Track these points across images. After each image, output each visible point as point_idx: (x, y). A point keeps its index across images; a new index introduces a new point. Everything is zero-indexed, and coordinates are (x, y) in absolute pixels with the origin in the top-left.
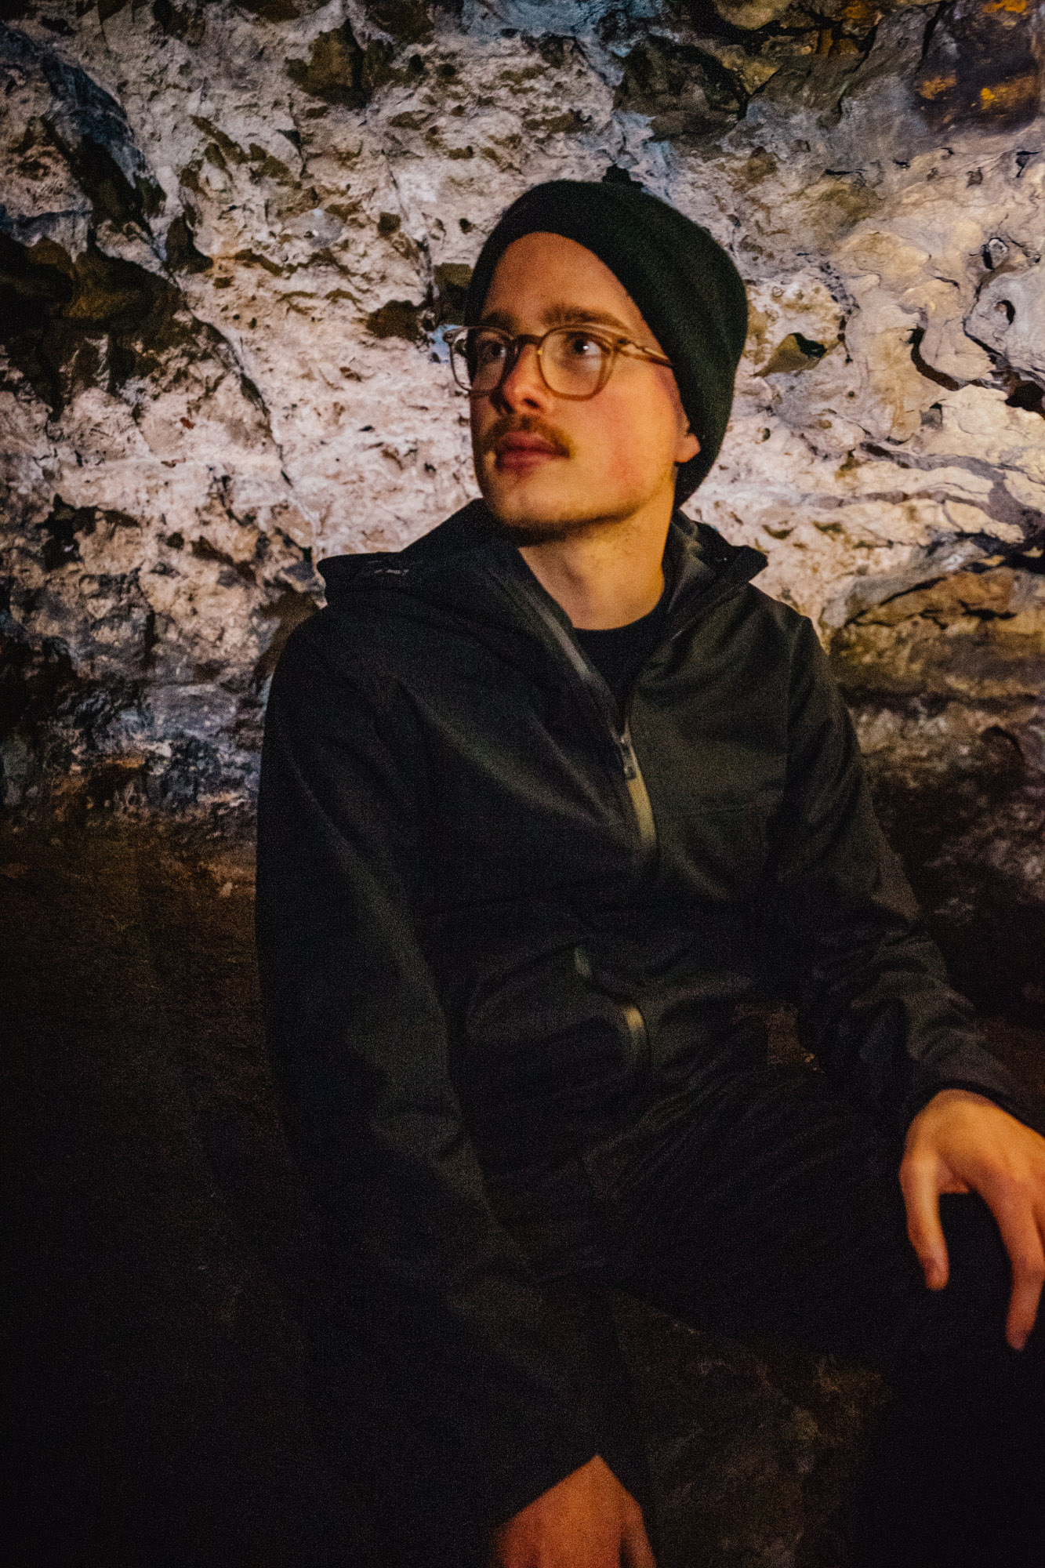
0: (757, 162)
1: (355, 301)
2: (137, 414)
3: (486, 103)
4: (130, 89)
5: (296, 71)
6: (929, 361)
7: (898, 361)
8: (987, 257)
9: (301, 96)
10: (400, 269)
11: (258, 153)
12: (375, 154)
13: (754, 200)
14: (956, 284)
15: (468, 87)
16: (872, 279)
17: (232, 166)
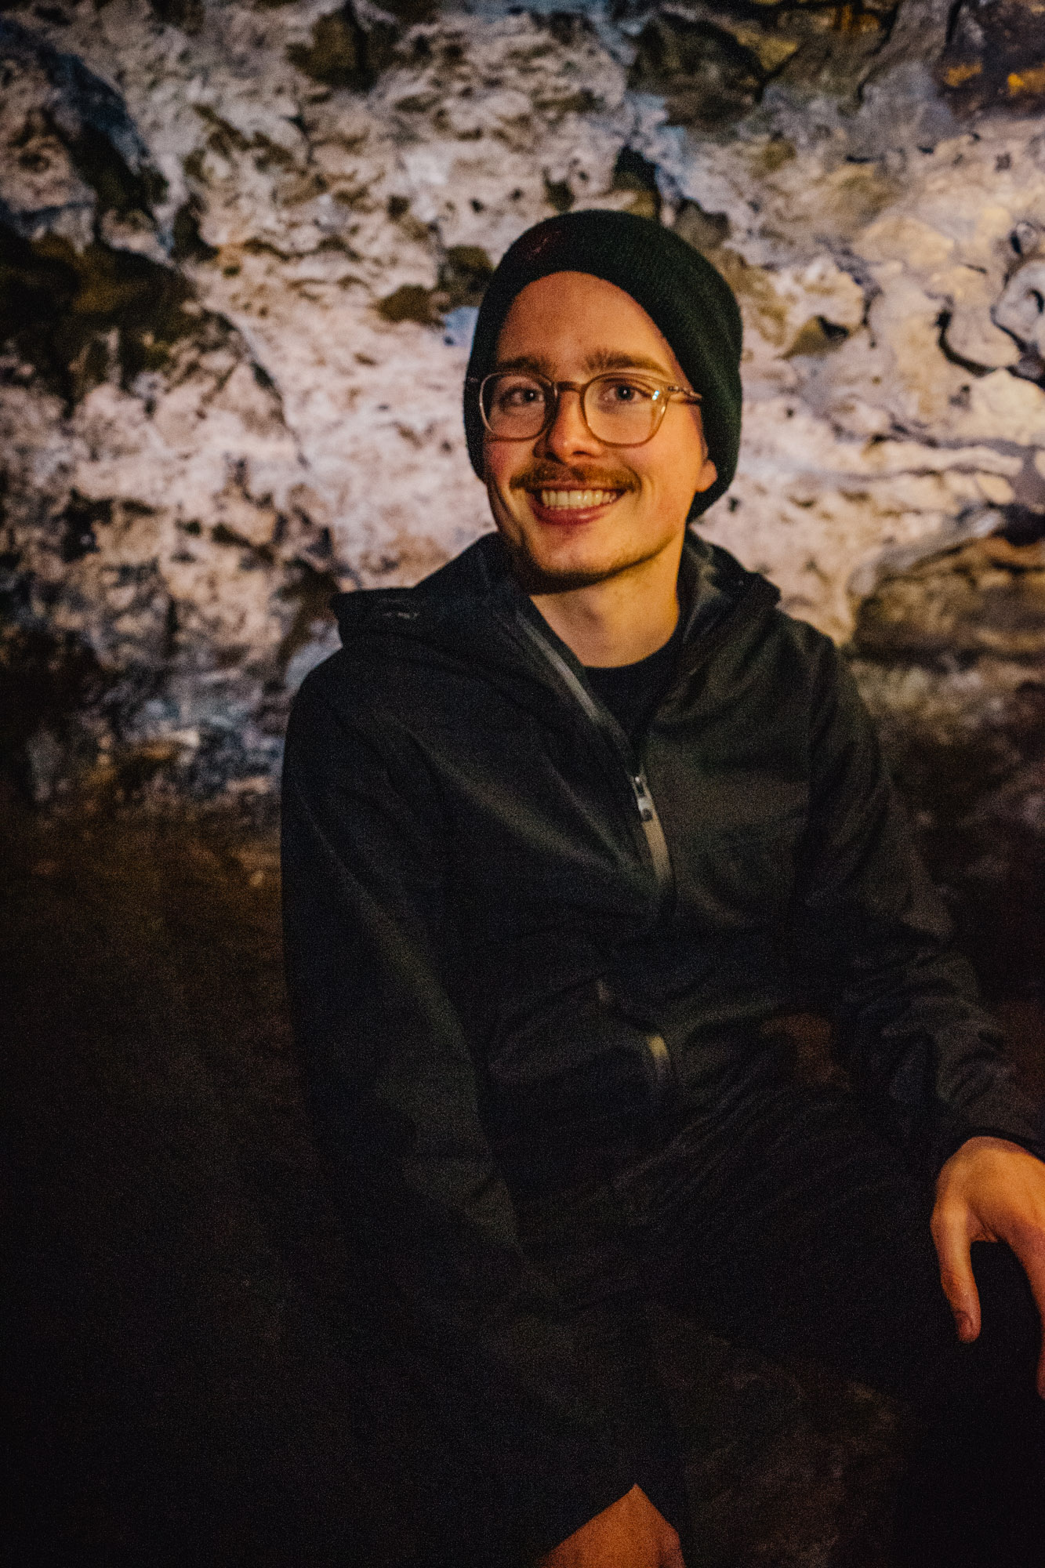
0: (776, 147)
1: (366, 286)
2: (150, 408)
3: (493, 84)
4: (129, 78)
5: (298, 56)
6: (956, 347)
7: (924, 345)
8: (1015, 242)
9: (304, 82)
10: (411, 252)
11: (262, 140)
12: (382, 138)
13: (773, 187)
14: (983, 271)
15: (474, 66)
16: (895, 267)
17: (236, 154)
